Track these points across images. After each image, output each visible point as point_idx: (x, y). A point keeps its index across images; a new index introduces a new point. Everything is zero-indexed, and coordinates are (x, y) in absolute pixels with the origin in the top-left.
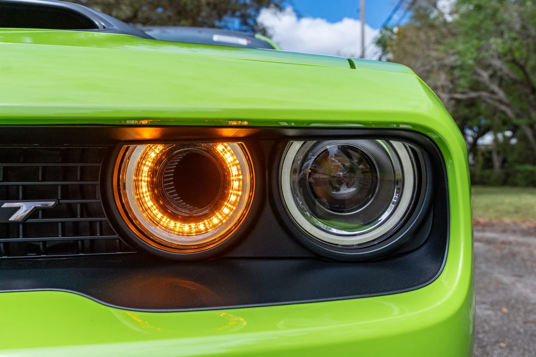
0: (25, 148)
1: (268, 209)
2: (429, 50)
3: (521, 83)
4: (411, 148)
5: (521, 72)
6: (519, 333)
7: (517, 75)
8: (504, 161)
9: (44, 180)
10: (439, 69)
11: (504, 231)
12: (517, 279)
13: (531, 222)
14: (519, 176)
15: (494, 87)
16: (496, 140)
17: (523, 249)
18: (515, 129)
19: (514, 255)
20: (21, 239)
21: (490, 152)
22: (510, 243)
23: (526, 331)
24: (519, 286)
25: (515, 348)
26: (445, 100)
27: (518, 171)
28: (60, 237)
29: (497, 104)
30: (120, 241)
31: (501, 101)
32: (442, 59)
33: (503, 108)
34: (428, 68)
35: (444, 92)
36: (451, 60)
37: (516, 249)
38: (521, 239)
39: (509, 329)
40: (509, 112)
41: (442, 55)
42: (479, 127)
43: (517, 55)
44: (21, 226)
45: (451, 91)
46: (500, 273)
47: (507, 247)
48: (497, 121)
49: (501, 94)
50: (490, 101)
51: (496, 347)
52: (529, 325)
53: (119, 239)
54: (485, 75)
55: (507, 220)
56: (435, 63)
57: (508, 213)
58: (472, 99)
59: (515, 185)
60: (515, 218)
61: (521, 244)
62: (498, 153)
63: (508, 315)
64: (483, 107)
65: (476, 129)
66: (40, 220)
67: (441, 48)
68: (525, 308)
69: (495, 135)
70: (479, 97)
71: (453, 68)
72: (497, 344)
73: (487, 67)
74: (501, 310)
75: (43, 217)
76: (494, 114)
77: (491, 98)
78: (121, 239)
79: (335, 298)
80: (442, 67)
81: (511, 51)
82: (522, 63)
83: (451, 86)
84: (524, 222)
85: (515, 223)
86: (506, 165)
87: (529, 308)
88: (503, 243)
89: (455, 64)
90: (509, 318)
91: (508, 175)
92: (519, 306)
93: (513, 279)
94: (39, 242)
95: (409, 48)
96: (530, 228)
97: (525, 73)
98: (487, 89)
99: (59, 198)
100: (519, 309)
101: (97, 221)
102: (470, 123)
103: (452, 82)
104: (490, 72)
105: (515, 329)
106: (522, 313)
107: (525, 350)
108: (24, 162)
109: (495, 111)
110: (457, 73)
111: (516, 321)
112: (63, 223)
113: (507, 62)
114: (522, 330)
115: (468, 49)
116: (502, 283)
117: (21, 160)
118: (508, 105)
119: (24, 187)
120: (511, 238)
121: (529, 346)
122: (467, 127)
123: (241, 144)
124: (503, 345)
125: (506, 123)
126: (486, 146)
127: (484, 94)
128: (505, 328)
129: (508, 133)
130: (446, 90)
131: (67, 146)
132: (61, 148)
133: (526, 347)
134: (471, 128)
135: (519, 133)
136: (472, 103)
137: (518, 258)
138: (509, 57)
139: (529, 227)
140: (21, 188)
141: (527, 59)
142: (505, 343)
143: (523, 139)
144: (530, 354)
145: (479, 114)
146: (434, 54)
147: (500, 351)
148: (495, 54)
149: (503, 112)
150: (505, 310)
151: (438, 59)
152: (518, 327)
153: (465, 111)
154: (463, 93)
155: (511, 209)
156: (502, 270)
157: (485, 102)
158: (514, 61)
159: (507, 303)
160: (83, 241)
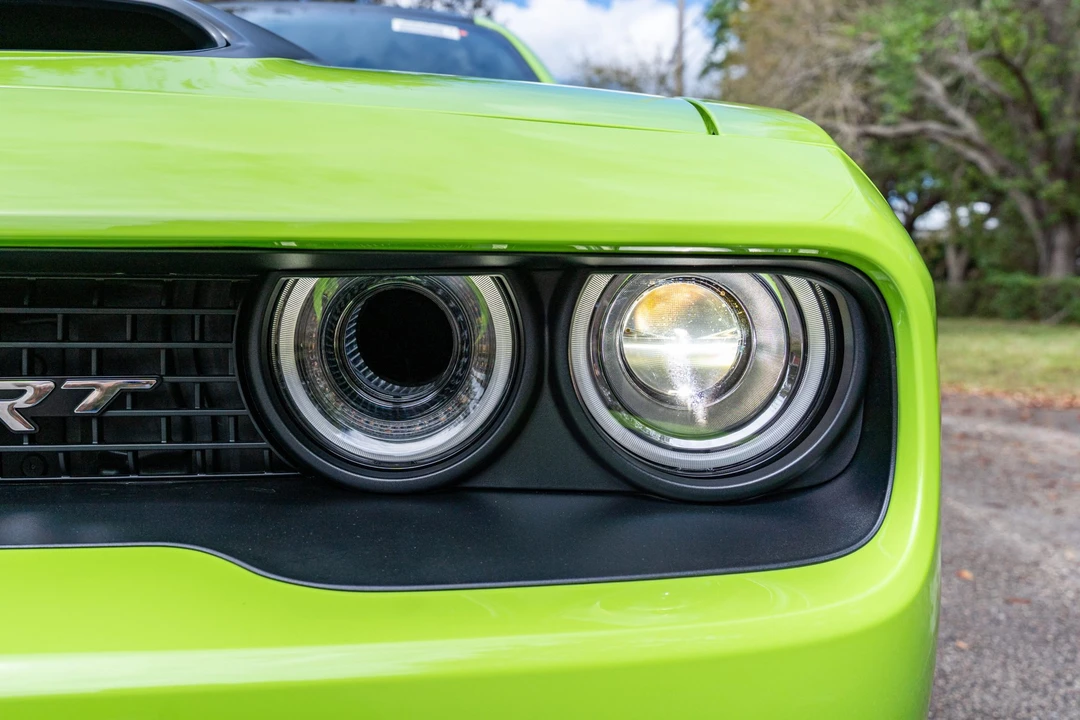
0: (100, 279)
1: (547, 400)
2: (819, 32)
3: (1015, 103)
4: (823, 289)
5: (1014, 82)
6: (997, 622)
7: (1006, 87)
8: (971, 265)
9: (134, 339)
10: (839, 73)
11: (968, 412)
12: (993, 510)
13: (1025, 394)
14: (1001, 296)
15: (958, 114)
16: (954, 222)
17: (1007, 450)
18: (996, 198)
19: (988, 462)
20: (95, 446)
21: (940, 247)
22: (980, 437)
23: (1009, 618)
24: (997, 526)
25: (987, 652)
26: (851, 139)
27: (998, 287)
28: (164, 445)
29: (960, 147)
30: (270, 452)
31: (968, 141)
32: (847, 53)
33: (973, 155)
34: (816, 71)
35: (848, 121)
36: (868, 54)
37: (990, 449)
38: (1001, 429)
39: (975, 613)
40: (985, 163)
41: (848, 45)
42: (920, 193)
43: (1007, 43)
44: (94, 423)
45: (863, 120)
46: (957, 498)
47: (974, 444)
48: (959, 182)
49: (970, 127)
50: (945, 141)
51: (949, 648)
52: (1016, 605)
53: (269, 449)
54: (937, 87)
55: (973, 388)
56: (831, 61)
57: (977, 374)
58: (907, 136)
59: (991, 314)
60: (991, 384)
61: (1003, 440)
62: (959, 249)
63: (974, 585)
64: (929, 154)
65: (912, 197)
66: (128, 412)
67: (848, 29)
68: (1009, 571)
69: (953, 209)
70: (922, 132)
71: (869, 70)
72: (951, 644)
73: (942, 70)
74: (959, 576)
75: (134, 407)
76: (954, 167)
77: (946, 134)
78: (273, 450)
79: (678, 574)
80: (845, 69)
81: (994, 35)
82: (1017, 60)
83: (863, 109)
84: (1008, 393)
85: (990, 395)
86: (974, 273)
87: (1018, 571)
88: (965, 436)
89: (872, 63)
90: (975, 590)
91: (977, 294)
92: (997, 567)
93: (984, 512)
94: (127, 451)
95: (777, 30)
96: (1021, 407)
97: (1023, 83)
98: (939, 115)
99: (163, 373)
100: (997, 574)
101: (229, 416)
102: (901, 187)
103: (865, 100)
104: (948, 80)
105: (988, 613)
106: (1002, 584)
107: (1007, 656)
108: (100, 305)
109: (954, 162)
110: (877, 81)
111: (989, 597)
112: (168, 418)
113: (987, 58)
114: (1002, 617)
115: (906, 33)
116: (963, 520)
117: (95, 303)
118: (982, 149)
119: (100, 351)
120: (983, 426)
121: (1016, 649)
122: (894, 195)
123: (499, 278)
124: (962, 644)
125: (977, 186)
126: (934, 232)
127: (934, 126)
128: (967, 612)
129: (982, 208)
130: (854, 118)
131: (176, 277)
132: (165, 280)
133: (1011, 651)
134: (902, 196)
135: (1005, 207)
136: (905, 145)
137: (996, 470)
138: (990, 49)
139: (1019, 402)
140: (94, 353)
141: (1028, 54)
142: (967, 642)
143: (1014, 219)
144: (1017, 665)
145: (920, 167)
146: (830, 42)
147: (956, 657)
148: (963, 43)
149: (973, 164)
150: (967, 574)
151: (837, 54)
152: (994, 610)
153: (891, 161)
154: (888, 124)
155: (983, 365)
156: (962, 492)
157: (933, 141)
158: (1000, 57)
159: (972, 561)
160: (203, 451)
